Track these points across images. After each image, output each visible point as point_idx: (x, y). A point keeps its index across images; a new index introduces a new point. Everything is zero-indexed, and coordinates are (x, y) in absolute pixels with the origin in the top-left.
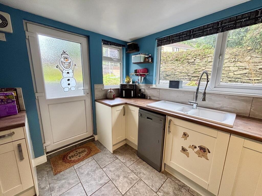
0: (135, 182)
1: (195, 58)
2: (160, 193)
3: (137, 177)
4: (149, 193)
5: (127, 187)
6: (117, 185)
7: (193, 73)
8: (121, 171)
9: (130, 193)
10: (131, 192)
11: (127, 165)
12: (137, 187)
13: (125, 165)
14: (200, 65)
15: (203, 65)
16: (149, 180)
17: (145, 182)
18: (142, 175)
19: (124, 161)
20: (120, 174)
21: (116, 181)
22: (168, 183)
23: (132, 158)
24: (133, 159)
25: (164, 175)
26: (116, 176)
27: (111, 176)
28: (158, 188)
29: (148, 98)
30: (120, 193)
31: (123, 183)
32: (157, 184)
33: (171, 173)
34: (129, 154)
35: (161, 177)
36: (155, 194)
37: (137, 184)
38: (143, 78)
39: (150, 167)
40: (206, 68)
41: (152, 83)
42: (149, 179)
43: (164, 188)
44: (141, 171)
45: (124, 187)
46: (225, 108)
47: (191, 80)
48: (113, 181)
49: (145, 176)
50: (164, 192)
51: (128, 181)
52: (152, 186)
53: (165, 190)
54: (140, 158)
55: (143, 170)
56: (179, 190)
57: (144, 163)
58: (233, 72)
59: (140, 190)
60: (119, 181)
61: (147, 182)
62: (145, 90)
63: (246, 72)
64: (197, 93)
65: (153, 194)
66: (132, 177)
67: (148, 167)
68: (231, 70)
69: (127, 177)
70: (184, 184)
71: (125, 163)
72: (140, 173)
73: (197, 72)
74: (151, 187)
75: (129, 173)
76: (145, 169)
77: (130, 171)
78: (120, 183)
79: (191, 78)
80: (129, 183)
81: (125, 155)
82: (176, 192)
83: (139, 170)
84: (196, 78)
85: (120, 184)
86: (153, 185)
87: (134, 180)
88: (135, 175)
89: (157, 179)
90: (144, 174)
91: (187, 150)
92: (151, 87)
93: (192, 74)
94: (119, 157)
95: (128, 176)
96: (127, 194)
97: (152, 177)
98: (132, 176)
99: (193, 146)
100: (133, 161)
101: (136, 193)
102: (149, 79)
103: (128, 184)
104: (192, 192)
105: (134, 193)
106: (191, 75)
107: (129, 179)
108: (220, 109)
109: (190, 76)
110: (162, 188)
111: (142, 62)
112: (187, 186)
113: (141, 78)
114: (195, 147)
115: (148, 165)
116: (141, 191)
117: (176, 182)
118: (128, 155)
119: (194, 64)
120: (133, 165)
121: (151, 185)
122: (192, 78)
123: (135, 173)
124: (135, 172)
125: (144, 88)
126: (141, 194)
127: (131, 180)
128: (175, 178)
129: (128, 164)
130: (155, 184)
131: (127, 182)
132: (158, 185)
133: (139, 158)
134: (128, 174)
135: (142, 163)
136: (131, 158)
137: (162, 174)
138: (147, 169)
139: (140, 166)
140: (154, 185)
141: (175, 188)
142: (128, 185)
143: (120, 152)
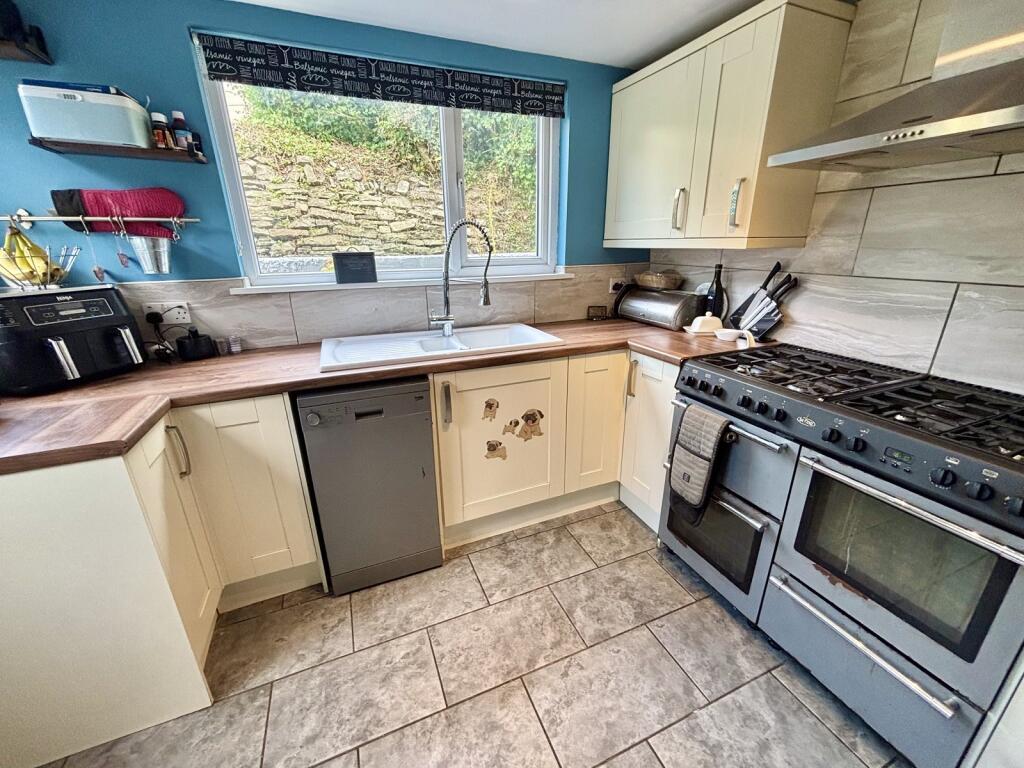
0: (426, 649)
1: (252, 158)
2: (495, 598)
3: (414, 637)
4: (479, 622)
5: (428, 683)
6: (399, 719)
7: (269, 224)
8: (350, 684)
9: (454, 680)
10: (453, 675)
11: (339, 653)
12: (445, 648)
13: (337, 662)
14: (284, 190)
15: (296, 193)
16: (445, 605)
17: (446, 619)
18: (421, 616)
19: (312, 658)
20: (360, 696)
21: (379, 723)
22: (480, 564)
23: (323, 622)
24: (332, 621)
25: (456, 561)
26: (357, 716)
27: (339, 744)
28: (480, 594)
29: (236, 348)
30: (436, 715)
31: (405, 692)
32: (470, 591)
33: (461, 544)
34: (296, 627)
35: (457, 570)
36: (491, 609)
37: (439, 644)
38: (164, 244)
39: (407, 582)
40: (310, 207)
41: (231, 272)
42: (442, 604)
43: (488, 581)
44: (402, 613)
45: (421, 692)
46: (499, 317)
47: (272, 253)
48: (372, 734)
49: (427, 611)
50: (498, 586)
51: (408, 672)
52: (468, 605)
53: (493, 580)
54: (350, 593)
55: (403, 609)
56: (508, 552)
57: (380, 589)
58: (386, 223)
59: (460, 646)
60: (388, 707)
61: (448, 612)
62: (193, 315)
63: (413, 225)
64: (447, 287)
65: (488, 615)
66: (402, 653)
67: (405, 588)
68: (382, 217)
69: (395, 670)
70: (501, 535)
71: (324, 657)
72: (407, 620)
73: (284, 221)
74: (469, 610)
75: (380, 659)
76: (405, 598)
77: (376, 653)
78: (396, 707)
79: (271, 245)
80: (419, 670)
81: (280, 644)
82: (509, 561)
83: (396, 620)
84: (288, 244)
85: (405, 706)
86: (466, 600)
87: (418, 650)
88: (406, 639)
89: (456, 582)
90: (421, 609)
91: (500, 444)
92: (233, 291)
93: (267, 228)
94: (272, 673)
95: (389, 666)
96: (450, 690)
97: (444, 594)
98: (398, 651)
99: (511, 423)
100: (341, 621)
101: (462, 659)
102: (204, 249)
103: (421, 675)
104: (522, 533)
105: (459, 665)
106: (266, 232)
107: (406, 667)
108: (493, 321)
109: (262, 235)
110: (485, 586)
111: (139, 150)
112: (508, 534)
113: (155, 246)
114: (517, 423)
115: (399, 584)
116: (463, 643)
117: (488, 546)
118: (299, 629)
119: (260, 186)
120: (359, 632)
121: (463, 607)
122: (276, 246)
123: (396, 637)
124: (395, 634)
125: (184, 304)
126: (472, 647)
127: (412, 660)
128: (478, 543)
129: (340, 645)
130: (466, 594)
131: (409, 679)
132: (473, 590)
133: (347, 597)
134: (384, 662)
135: (376, 595)
136: (324, 626)
137: (451, 564)
138: (406, 594)
139: (383, 607)
140: (467, 598)
141: (500, 558)
142: (422, 679)
143: (243, 659)
